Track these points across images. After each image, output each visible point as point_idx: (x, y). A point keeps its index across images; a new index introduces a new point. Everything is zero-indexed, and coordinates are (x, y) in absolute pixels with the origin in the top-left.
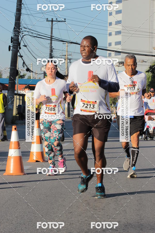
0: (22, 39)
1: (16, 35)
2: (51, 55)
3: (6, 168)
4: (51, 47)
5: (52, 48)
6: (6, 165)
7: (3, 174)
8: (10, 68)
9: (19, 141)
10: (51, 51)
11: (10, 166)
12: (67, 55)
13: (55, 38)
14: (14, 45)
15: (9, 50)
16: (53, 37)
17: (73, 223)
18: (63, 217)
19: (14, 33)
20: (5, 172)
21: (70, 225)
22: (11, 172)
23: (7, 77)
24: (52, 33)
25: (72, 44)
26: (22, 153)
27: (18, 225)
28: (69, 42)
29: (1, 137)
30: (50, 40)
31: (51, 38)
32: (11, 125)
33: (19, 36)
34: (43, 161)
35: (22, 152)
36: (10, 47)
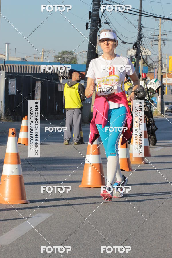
0: (103, 14)
1: (95, 9)
2: (140, 34)
3: (82, 179)
4: (140, 24)
5: (142, 26)
6: (82, 174)
7: (79, 185)
8: (88, 51)
9: (99, 144)
10: (141, 29)
11: (87, 176)
12: (160, 35)
13: (145, 13)
14: (93, 22)
15: (87, 28)
16: (143, 11)
17: (167, 250)
18: (155, 242)
19: (93, 7)
20: (81, 184)
21: (164, 252)
22: (89, 184)
23: (84, 63)
24: (141, 6)
25: (167, 20)
26: (103, 160)
27: (97, 251)
28: (163, 18)
29: (78, 139)
30: (139, 15)
31: (141, 13)
32: (88, 123)
33: (99, 11)
34: (129, 170)
35: (102, 158)
36: (88, 25)
